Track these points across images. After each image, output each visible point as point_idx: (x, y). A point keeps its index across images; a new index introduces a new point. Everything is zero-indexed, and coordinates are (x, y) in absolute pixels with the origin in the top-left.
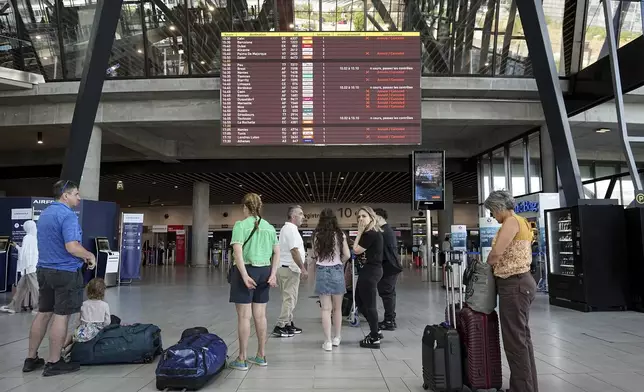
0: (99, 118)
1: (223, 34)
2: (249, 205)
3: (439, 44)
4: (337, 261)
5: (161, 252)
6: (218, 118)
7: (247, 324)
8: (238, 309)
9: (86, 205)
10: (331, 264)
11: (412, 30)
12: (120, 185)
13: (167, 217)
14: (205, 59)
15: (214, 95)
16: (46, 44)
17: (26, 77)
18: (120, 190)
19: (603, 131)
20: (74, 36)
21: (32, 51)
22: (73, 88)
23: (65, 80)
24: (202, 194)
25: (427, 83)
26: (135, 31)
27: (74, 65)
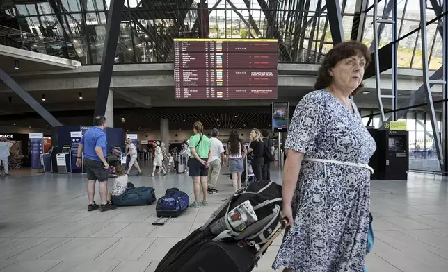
0: (112, 85)
1: (175, 40)
2: (197, 128)
3: (286, 46)
4: (241, 156)
5: (145, 154)
6: (173, 85)
7: (198, 186)
8: (194, 179)
9: (108, 130)
10: (238, 157)
11: (271, 38)
12: (123, 120)
13: (147, 136)
14: (164, 54)
15: (171, 73)
16: (79, 45)
17: (71, 62)
18: (123, 123)
19: (366, 93)
20: (94, 41)
21: (73, 48)
22: (97, 68)
23: (92, 64)
24: (165, 124)
25: (281, 67)
26: (125, 38)
27: (96, 57)
